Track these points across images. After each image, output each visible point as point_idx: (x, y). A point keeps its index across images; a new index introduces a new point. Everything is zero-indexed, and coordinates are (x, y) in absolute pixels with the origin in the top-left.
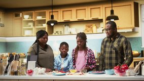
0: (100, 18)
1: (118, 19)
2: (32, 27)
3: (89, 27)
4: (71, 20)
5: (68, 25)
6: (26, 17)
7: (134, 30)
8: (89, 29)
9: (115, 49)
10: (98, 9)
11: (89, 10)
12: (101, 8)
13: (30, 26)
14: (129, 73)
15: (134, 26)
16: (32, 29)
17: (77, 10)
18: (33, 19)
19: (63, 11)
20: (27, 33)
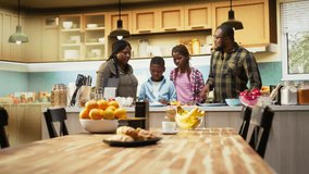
0: (206, 27)
1: (242, 28)
2: (78, 43)
4: (153, 31)
5: (146, 41)
6: (68, 25)
7: (267, 48)
10: (204, 11)
11: (187, 12)
12: (209, 9)
13: (75, 42)
15: (268, 42)
16: (77, 48)
17: (163, 12)
18: (81, 30)
19: (138, 15)
20: (69, 54)
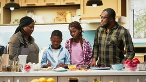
0: (76, 3)
1: (102, 5)
3: (61, 14)
7: (120, 19)
8: (61, 17)
9: (113, 42)
14: (140, 68)
15: (121, 15)
